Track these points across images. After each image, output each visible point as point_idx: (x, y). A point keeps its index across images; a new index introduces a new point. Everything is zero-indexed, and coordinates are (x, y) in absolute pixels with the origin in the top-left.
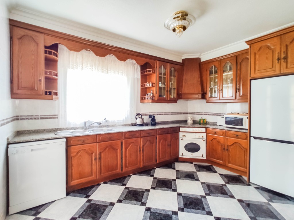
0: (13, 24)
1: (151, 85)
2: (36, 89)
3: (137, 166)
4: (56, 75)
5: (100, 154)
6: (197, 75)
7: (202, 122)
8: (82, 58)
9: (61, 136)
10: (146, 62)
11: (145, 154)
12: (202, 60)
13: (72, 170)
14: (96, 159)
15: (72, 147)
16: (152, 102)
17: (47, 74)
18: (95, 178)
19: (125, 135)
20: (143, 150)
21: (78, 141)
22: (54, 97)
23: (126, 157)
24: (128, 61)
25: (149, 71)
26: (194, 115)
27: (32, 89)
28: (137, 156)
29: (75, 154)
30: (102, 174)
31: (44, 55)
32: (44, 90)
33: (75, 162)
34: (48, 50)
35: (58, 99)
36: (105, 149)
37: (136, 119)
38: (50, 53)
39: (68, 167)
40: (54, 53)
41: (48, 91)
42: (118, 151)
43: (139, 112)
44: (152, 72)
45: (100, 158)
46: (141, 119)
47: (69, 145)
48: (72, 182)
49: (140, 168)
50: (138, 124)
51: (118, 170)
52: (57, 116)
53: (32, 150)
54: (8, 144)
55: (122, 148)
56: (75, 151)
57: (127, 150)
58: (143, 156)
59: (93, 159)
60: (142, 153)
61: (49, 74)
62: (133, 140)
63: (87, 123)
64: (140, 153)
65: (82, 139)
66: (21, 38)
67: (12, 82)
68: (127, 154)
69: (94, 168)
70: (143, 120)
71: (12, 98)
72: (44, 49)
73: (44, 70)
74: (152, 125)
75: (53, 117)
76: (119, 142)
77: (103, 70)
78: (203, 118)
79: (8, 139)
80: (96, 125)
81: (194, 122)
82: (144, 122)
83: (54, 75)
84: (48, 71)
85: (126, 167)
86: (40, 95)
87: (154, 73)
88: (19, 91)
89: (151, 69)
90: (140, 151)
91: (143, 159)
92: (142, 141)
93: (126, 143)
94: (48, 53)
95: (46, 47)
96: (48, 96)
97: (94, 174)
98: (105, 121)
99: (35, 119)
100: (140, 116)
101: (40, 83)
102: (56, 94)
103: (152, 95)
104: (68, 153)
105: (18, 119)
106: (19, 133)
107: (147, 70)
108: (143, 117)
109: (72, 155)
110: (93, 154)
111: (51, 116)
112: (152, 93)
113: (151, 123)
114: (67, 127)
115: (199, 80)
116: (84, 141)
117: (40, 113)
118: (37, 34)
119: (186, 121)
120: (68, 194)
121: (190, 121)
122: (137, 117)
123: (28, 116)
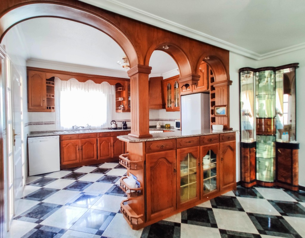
0: (29, 69)
1: (122, 99)
2: (42, 105)
3: (109, 156)
4: (53, 96)
5: (82, 146)
6: (159, 90)
7: (166, 126)
8: (70, 83)
9: (57, 134)
10: (117, 83)
11: (115, 148)
12: (164, 79)
13: (63, 155)
14: (79, 149)
15: (63, 141)
16: (123, 112)
17: (48, 96)
18: (79, 162)
19: (99, 135)
20: (113, 146)
21: (67, 137)
22: (52, 110)
23: (100, 150)
24: (104, 83)
25: (120, 89)
26: (163, 121)
27: (39, 106)
28: (109, 150)
29: (65, 145)
30: (83, 160)
31: (46, 85)
32: (46, 106)
33: (65, 150)
34: (48, 81)
35: (54, 111)
36: (85, 143)
37: (112, 124)
38: (49, 83)
39: (61, 153)
40: (52, 83)
41: (49, 106)
42: (95, 145)
43: (113, 120)
44: (123, 90)
45: (82, 149)
46: (115, 125)
47: (61, 140)
48: (64, 163)
49: (112, 158)
50: (112, 128)
51: (95, 158)
52: (54, 123)
53: (40, 141)
54: (28, 137)
55: (97, 143)
56: (65, 143)
57: (102, 145)
58: (114, 150)
59: (77, 149)
60: (113, 148)
61: (49, 96)
62: (106, 138)
63: (75, 127)
64: (111, 148)
65: (69, 136)
66: (33, 76)
67: (28, 102)
68: (101, 148)
69: (78, 155)
70: (116, 125)
71: (28, 112)
72: (46, 81)
73: (46, 94)
74: (124, 129)
75: (52, 123)
76: (95, 139)
77: (85, 90)
78: (168, 124)
79: (27, 135)
80: (80, 128)
81: (162, 127)
82: (117, 127)
83: (52, 97)
84: (48, 94)
85: (101, 156)
86: (44, 109)
87: (124, 90)
88: (32, 108)
89: (121, 88)
90: (111, 146)
91: (114, 152)
92: (113, 139)
93: (100, 141)
94: (48, 83)
95: (47, 80)
96: (49, 110)
97: (78, 159)
98: (88, 126)
99: (41, 124)
100: (115, 123)
101: (44, 102)
102: (53, 108)
103: (123, 106)
104: (61, 145)
105: (31, 124)
106: (32, 133)
107: (119, 88)
108: (117, 123)
109: (64, 146)
110: (77, 146)
111: (51, 123)
112: (123, 105)
113: (123, 127)
114: (61, 130)
115: (161, 94)
116: (70, 138)
117: (44, 120)
118: (42, 73)
119: (156, 126)
120: (61, 169)
121: (158, 126)
122: (112, 123)
123: (34, 122)
